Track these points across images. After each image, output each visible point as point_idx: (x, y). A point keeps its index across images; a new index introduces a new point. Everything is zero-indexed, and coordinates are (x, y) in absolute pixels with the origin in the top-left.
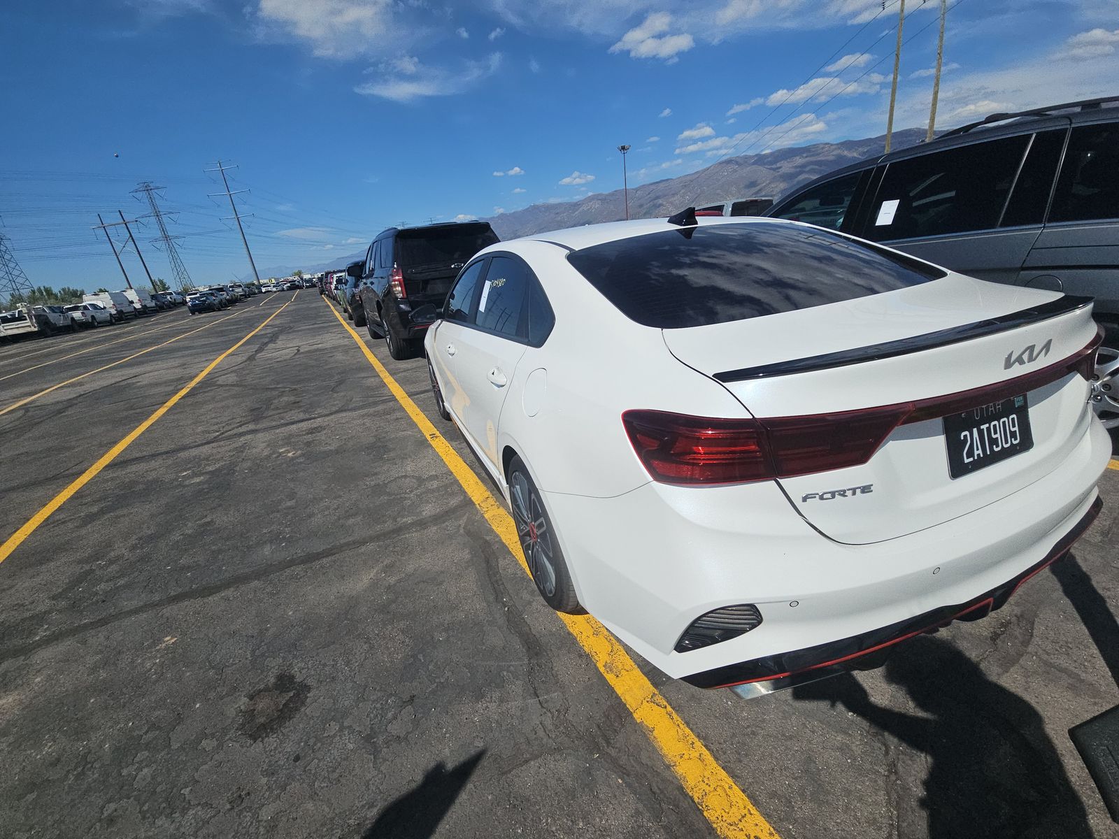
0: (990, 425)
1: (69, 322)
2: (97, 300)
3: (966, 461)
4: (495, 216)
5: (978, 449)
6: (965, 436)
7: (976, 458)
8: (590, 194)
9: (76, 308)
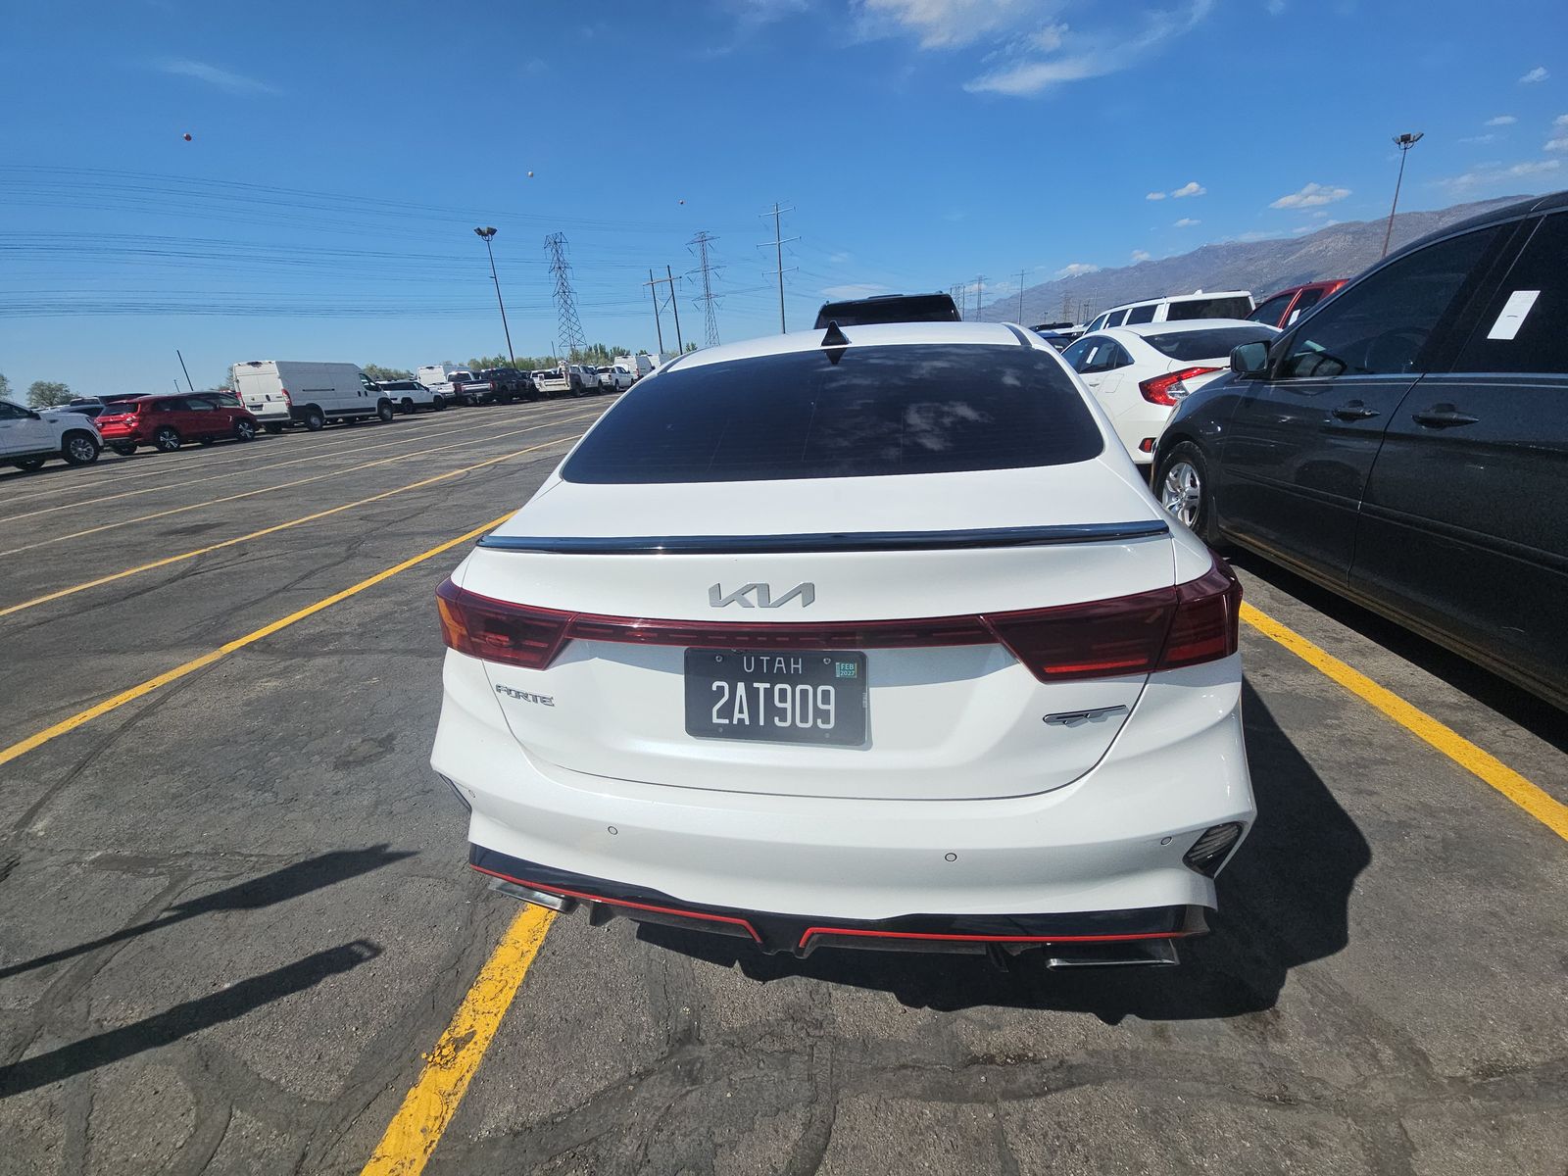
0: (772, 688)
1: (596, 385)
2: (625, 363)
3: (715, 720)
4: (1132, 266)
5: (741, 711)
6: (721, 689)
7: (735, 722)
8: (1331, 223)
9: (605, 371)
